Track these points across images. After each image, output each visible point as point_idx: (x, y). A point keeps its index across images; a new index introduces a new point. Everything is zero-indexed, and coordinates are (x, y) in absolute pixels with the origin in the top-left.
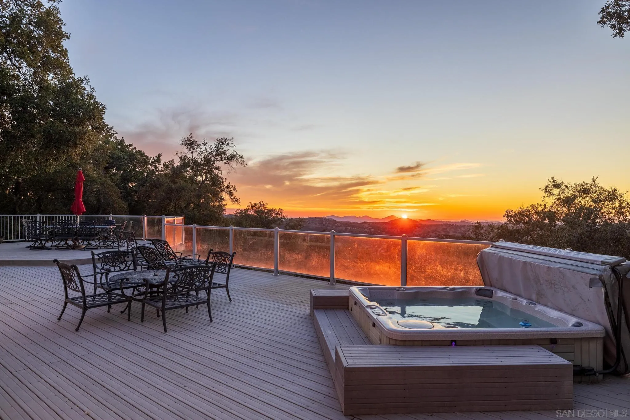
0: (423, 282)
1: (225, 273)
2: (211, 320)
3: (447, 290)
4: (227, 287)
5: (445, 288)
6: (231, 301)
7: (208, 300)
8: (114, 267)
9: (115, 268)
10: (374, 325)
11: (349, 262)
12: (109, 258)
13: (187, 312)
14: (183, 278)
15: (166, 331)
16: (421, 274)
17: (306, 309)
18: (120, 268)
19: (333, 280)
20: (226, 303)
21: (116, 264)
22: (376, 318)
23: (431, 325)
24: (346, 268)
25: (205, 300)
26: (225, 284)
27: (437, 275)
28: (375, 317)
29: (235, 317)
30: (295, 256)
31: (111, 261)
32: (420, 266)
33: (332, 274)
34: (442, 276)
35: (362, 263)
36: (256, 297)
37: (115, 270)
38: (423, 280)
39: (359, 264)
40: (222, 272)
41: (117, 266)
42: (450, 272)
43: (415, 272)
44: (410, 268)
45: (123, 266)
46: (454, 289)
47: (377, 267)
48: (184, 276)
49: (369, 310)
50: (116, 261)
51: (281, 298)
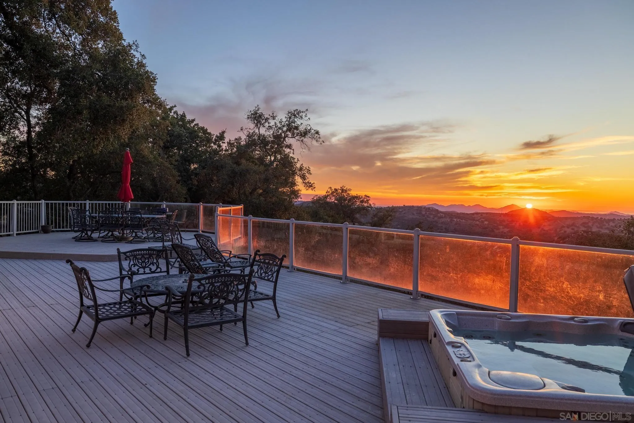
0: (542, 305)
1: (272, 281)
2: (247, 344)
3: (575, 321)
4: (274, 298)
5: (572, 319)
6: (279, 316)
7: (243, 317)
8: (144, 268)
9: (144, 270)
10: (455, 374)
11: (438, 271)
12: (138, 257)
13: (221, 329)
14: (210, 288)
15: (188, 355)
16: (538, 293)
17: (373, 334)
18: (150, 269)
19: (417, 294)
20: (273, 319)
21: (146, 265)
22: (458, 364)
23: (541, 384)
24: (434, 278)
25: (240, 317)
26: (271, 293)
27: (563, 295)
28: (456, 361)
29: (278, 340)
31: (140, 261)
32: (538, 282)
33: (416, 285)
34: (571, 297)
35: (456, 274)
36: (313, 312)
37: (144, 272)
38: (542, 301)
39: (452, 274)
40: (268, 280)
41: (147, 267)
42: (583, 293)
43: (531, 290)
44: (523, 284)
45: (154, 268)
46: (586, 321)
47: (477, 280)
48: (211, 286)
49: (450, 349)
50: (147, 261)
51: (343, 316)
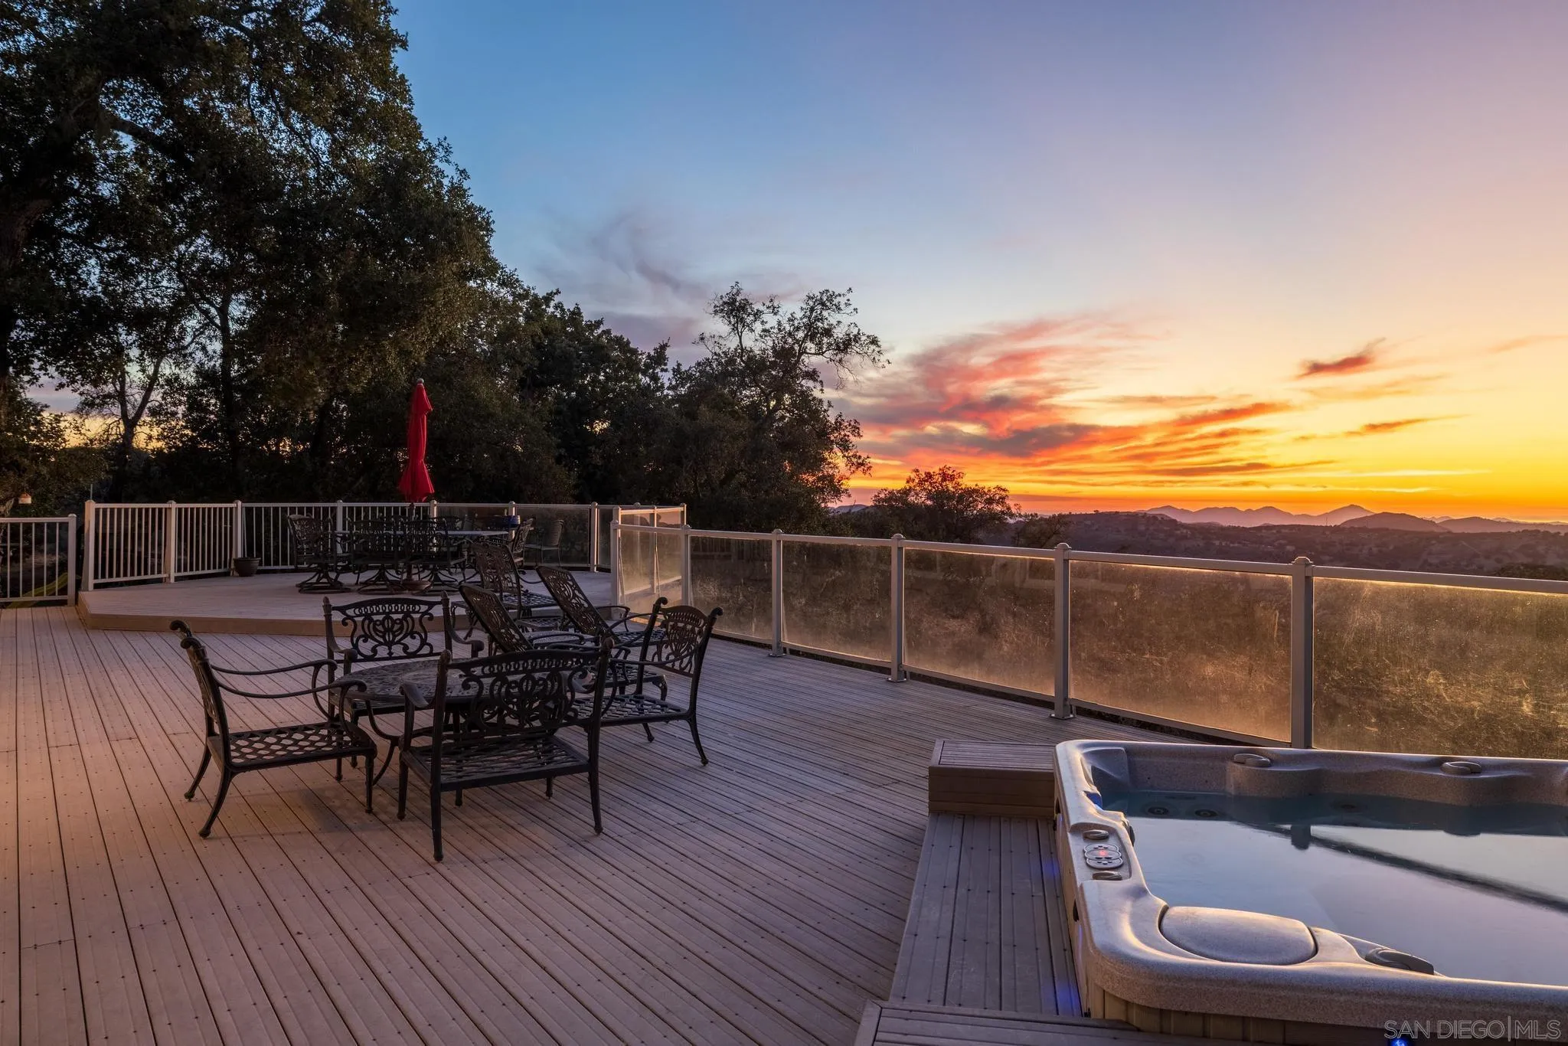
0: (1375, 729)
1: (688, 675)
2: (598, 828)
3: (1444, 770)
4: (691, 716)
5: (1438, 764)
6: (705, 761)
7: (589, 761)
8: (389, 644)
9: (390, 649)
10: (1076, 914)
11: (1115, 648)
12: (375, 618)
14: (496, 688)
15: (439, 857)
16: (1362, 699)
17: (914, 806)
18: (406, 648)
19: (1065, 705)
20: (690, 769)
21: (395, 636)
22: (1081, 887)
24: (1105, 668)
25: (583, 762)
26: (686, 707)
27: (1426, 704)
28: (1083, 877)
30: (953, 624)
31: (380, 628)
32: (1362, 671)
33: (1063, 687)
34: (1447, 709)
35: (1158, 654)
36: (794, 751)
37: (390, 653)
38: (1373, 720)
39: (1147, 656)
41: (399, 642)
42: (1479, 698)
43: (1344, 691)
44: (1324, 676)
45: (413, 644)
46: (1474, 770)
47: (1209, 670)
48: (499, 683)
49: (1075, 845)
50: (396, 627)
51: (867, 760)
